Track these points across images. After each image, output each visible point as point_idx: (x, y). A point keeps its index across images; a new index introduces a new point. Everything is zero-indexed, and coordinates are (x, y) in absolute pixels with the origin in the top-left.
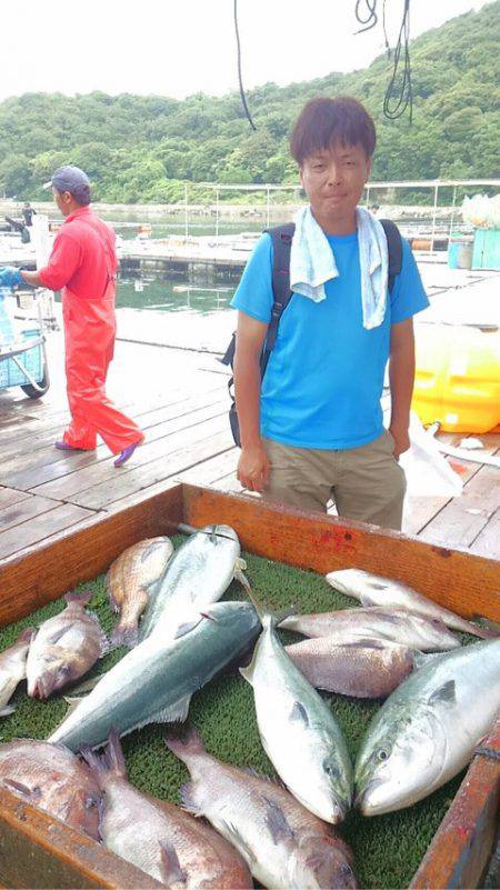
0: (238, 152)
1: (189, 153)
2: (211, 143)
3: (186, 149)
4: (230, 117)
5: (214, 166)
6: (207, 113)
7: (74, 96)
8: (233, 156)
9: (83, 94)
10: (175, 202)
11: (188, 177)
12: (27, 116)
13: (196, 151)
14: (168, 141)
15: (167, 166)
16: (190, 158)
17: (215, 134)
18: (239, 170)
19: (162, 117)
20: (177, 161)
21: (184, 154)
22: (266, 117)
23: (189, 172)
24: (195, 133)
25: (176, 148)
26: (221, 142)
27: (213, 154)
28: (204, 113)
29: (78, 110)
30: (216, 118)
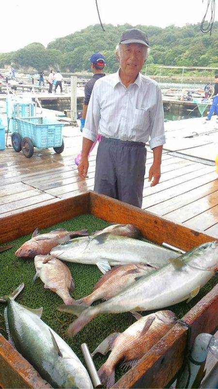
0: (187, 52)
1: (165, 53)
2: (175, 48)
3: (163, 51)
4: (185, 36)
5: (175, 58)
6: (175, 35)
7: (117, 26)
8: (185, 54)
9: (121, 25)
10: (156, 74)
11: (163, 63)
12: (96, 35)
13: (168, 51)
14: (156, 47)
15: (154, 58)
16: (165, 55)
17: (177, 44)
18: (187, 60)
19: (154, 36)
20: (159, 56)
21: (162, 53)
22: (202, 37)
23: (164, 61)
24: (168, 43)
25: (159, 50)
26: (180, 48)
27: (175, 53)
28: (173, 35)
29: (118, 32)
30: (179, 37)
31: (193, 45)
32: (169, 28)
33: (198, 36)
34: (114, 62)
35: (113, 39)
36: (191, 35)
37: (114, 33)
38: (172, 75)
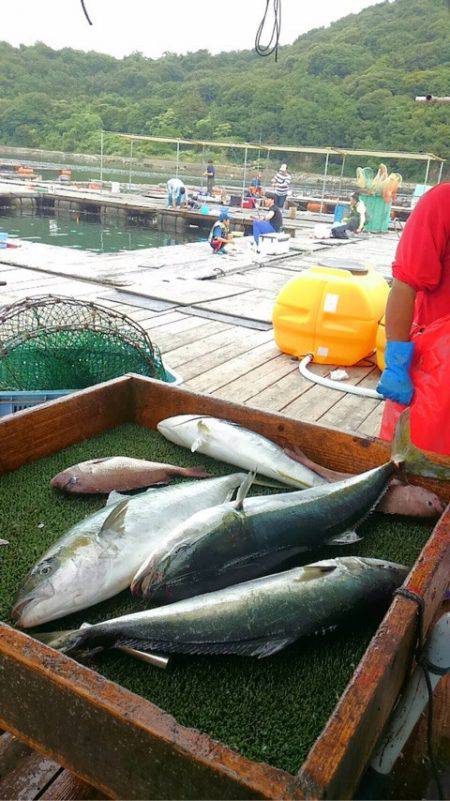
0: (171, 112)
1: (125, 109)
2: (146, 102)
3: (122, 105)
4: (165, 79)
5: (148, 123)
6: (143, 74)
7: (19, 47)
8: (166, 115)
9: (27, 45)
10: (110, 153)
13: (132, 107)
14: (105, 96)
15: (105, 120)
16: (126, 114)
17: (150, 93)
18: (171, 129)
19: (100, 75)
20: (114, 115)
21: (120, 110)
22: (198, 82)
23: (124, 126)
24: (131, 91)
25: (113, 103)
26: (155, 101)
27: (147, 112)
28: (140, 73)
29: (22, 61)
30: (152, 79)
31: (182, 97)
32: (131, 60)
33: (189, 79)
34: (17, 122)
35: (12, 75)
36: (176, 78)
37: (13, 61)
38: (143, 157)
